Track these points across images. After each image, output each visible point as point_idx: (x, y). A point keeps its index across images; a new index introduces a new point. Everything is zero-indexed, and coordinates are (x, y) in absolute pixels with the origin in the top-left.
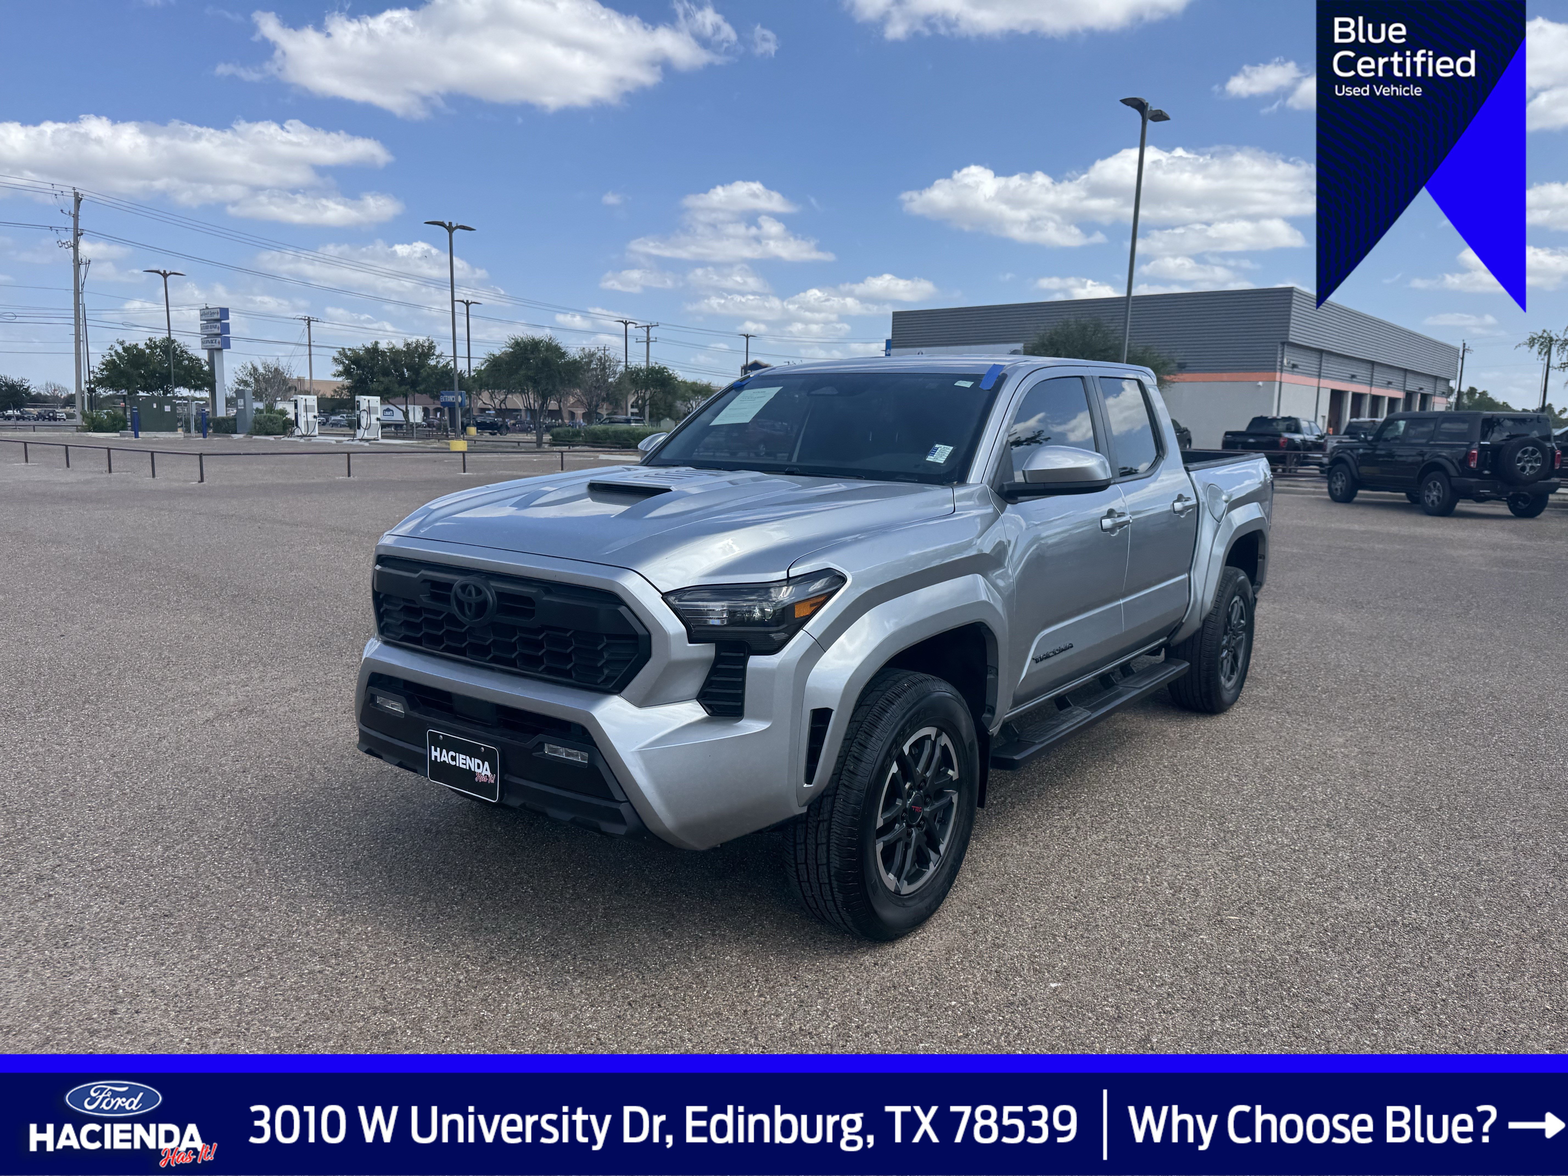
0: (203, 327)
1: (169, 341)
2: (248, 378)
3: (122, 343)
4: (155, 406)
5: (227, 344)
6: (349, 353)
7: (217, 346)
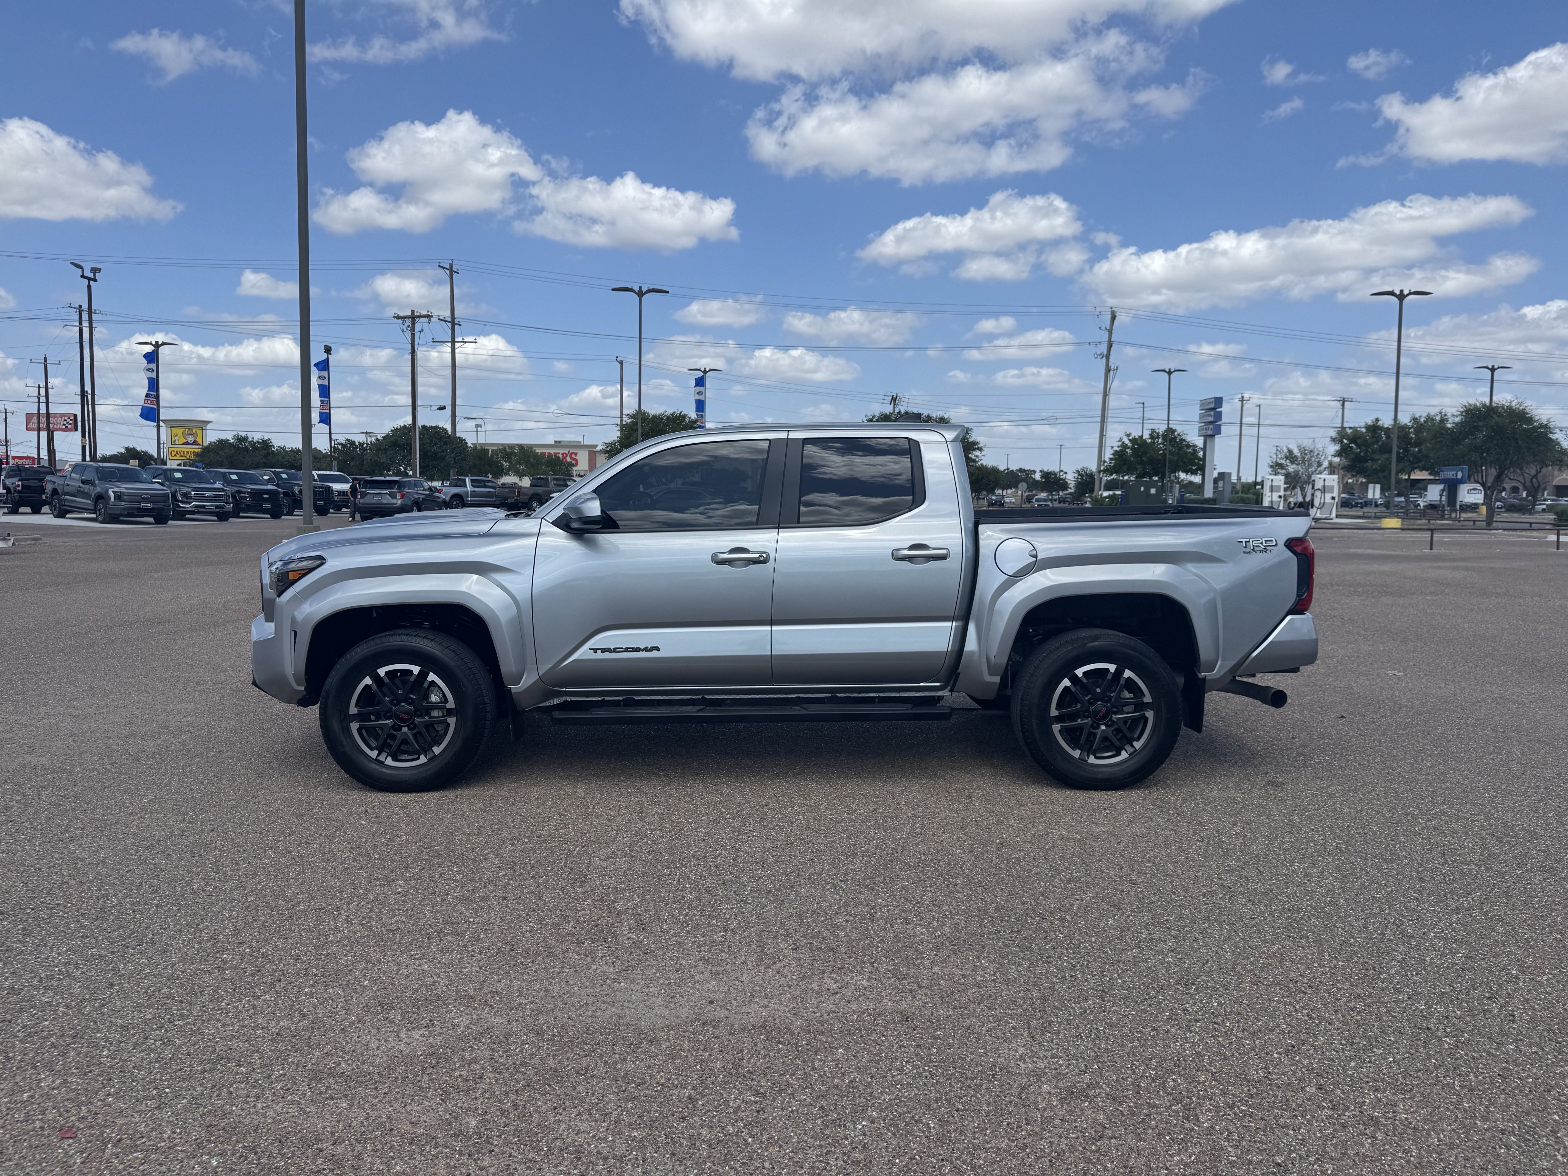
0: (1202, 416)
1: (1170, 431)
2: (1283, 462)
3: (1128, 435)
4: (1142, 489)
5: (1218, 431)
6: (1349, 431)
7: (1210, 432)
